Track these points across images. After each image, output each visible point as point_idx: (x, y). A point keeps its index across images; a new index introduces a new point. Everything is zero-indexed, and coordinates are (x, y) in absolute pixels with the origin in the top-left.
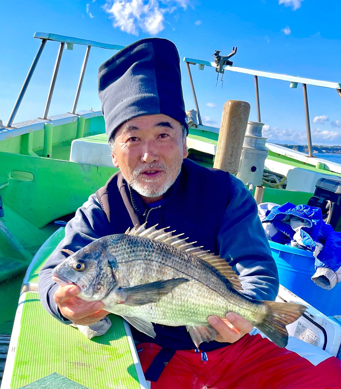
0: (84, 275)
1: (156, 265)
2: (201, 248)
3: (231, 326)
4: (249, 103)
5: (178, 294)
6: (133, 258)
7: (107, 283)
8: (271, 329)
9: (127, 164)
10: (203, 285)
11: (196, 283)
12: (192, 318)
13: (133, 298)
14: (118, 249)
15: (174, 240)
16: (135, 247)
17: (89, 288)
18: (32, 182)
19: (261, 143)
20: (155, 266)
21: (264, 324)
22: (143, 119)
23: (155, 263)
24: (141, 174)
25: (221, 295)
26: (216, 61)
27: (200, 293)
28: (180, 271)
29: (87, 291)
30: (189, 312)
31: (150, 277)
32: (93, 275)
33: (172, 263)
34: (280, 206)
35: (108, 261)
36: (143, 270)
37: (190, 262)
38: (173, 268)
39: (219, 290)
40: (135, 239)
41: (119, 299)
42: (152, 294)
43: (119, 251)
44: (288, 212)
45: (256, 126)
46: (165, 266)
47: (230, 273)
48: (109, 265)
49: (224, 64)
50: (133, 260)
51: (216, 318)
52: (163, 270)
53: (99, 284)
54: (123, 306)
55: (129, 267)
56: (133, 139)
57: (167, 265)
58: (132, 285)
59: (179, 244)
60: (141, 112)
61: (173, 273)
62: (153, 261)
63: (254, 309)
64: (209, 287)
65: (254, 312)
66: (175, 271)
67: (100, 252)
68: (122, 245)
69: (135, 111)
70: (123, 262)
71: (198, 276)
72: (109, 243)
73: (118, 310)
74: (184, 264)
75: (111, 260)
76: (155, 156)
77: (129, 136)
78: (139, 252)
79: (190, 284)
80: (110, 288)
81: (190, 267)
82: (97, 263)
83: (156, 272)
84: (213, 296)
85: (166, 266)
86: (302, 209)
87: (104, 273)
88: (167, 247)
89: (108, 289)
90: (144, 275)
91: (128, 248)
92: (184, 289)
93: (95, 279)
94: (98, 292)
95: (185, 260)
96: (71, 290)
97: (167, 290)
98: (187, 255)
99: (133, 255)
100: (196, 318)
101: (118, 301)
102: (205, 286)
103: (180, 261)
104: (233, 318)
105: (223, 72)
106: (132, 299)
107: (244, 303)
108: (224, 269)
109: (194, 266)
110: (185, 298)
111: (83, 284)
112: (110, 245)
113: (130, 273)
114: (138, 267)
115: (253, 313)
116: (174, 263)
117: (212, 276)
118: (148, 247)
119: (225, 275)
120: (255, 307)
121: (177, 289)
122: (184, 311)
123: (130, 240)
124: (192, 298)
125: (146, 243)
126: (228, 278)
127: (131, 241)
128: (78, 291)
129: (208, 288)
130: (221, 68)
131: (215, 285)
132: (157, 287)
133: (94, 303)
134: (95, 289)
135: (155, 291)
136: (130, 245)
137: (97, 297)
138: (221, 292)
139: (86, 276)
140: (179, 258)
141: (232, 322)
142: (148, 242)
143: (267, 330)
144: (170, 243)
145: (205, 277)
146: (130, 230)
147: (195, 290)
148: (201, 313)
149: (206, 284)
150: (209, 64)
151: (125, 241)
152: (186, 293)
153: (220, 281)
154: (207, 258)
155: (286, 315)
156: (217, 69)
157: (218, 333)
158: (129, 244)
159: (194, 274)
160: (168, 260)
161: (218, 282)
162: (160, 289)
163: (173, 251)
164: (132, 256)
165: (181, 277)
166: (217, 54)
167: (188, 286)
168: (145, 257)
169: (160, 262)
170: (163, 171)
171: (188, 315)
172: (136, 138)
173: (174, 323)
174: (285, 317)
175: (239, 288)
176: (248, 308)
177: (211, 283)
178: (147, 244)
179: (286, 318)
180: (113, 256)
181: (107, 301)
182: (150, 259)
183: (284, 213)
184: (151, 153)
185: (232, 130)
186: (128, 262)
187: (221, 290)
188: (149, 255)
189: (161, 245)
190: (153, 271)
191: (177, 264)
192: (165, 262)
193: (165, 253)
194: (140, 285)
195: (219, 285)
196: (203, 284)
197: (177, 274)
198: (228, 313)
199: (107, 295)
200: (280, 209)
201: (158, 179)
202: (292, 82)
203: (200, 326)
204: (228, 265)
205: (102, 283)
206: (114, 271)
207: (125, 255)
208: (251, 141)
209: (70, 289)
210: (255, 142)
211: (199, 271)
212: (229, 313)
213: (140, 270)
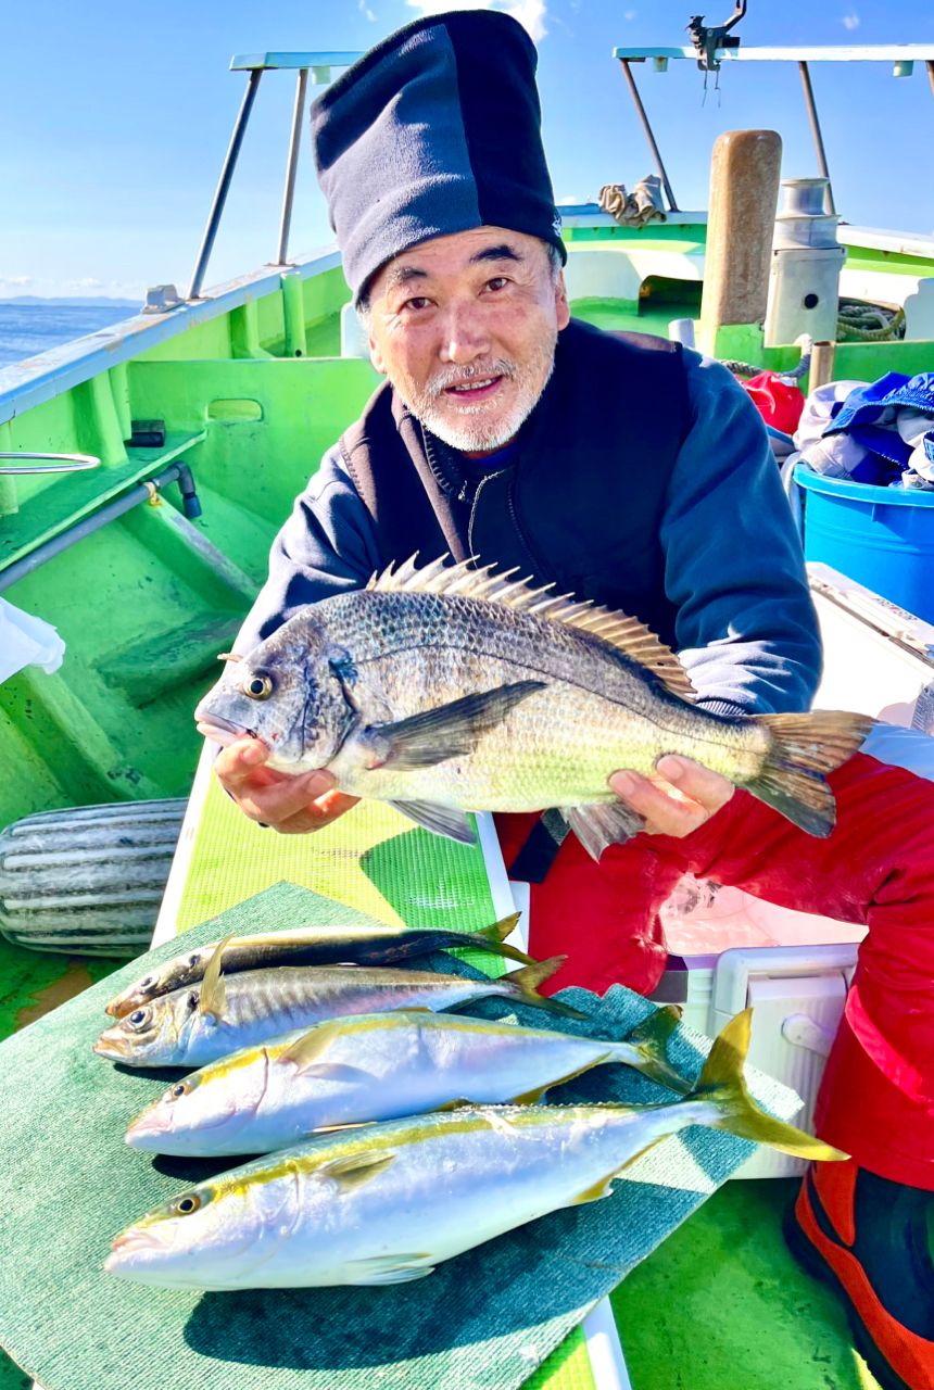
0: (274, 706)
1: (454, 657)
2: (570, 599)
3: (676, 794)
4: (778, 132)
5: (521, 723)
6: (394, 647)
7: (334, 719)
8: (786, 787)
9: (405, 370)
10: (586, 693)
11: (566, 691)
12: (569, 784)
13: (407, 750)
14: (351, 629)
15: (494, 588)
16: (394, 617)
17: (290, 737)
18: (260, 421)
19: (823, 229)
20: (452, 657)
21: (767, 778)
22: (437, 245)
23: (451, 651)
24: (445, 393)
25: (639, 714)
26: (696, 43)
27: (583, 714)
28: (520, 665)
29: (287, 748)
30: (560, 770)
31: (444, 690)
32: (296, 704)
33: (498, 646)
34: (868, 386)
35: (330, 663)
36: (422, 672)
37: (546, 638)
38: (500, 658)
39: (632, 701)
40: (394, 598)
41: (369, 756)
42: (455, 732)
43: (354, 633)
44: (890, 399)
45: (806, 186)
46: (479, 657)
47: (656, 653)
48: (334, 673)
49: (717, 47)
50: (395, 652)
51: (631, 779)
52: (475, 667)
53: (314, 723)
54: (382, 772)
55: (384, 672)
56: (417, 302)
57: (484, 653)
58: (400, 715)
59: (512, 597)
60: (429, 230)
61: (502, 671)
62: (444, 646)
63: (733, 739)
64: (602, 696)
65: (734, 748)
66: (509, 666)
67: (306, 644)
68: (362, 618)
69: (415, 227)
70: (367, 661)
71: (571, 670)
72: (328, 616)
73: (372, 786)
74: (528, 644)
75: (337, 659)
76: (478, 342)
77: (404, 295)
78: (406, 630)
79: (551, 693)
80: (343, 731)
81: (546, 650)
82: (302, 671)
83: (456, 674)
84: (618, 718)
85: (482, 657)
86: (926, 385)
87: (322, 696)
88: (481, 608)
89: (339, 736)
90: (427, 685)
91: (377, 624)
92: (538, 709)
93: (303, 713)
94: (313, 746)
95: (531, 635)
96: (247, 754)
97: (492, 719)
98: (534, 621)
99: (392, 638)
100: (582, 784)
101: (367, 762)
102: (593, 695)
103: (517, 639)
104: (676, 772)
105: (717, 68)
106: (403, 752)
107: (703, 726)
108: (638, 645)
109: (556, 646)
110: (543, 732)
111: (274, 731)
112: (331, 622)
113: (391, 685)
114: (408, 667)
115: (733, 752)
116: (501, 645)
117: (607, 666)
118: (428, 614)
119: (641, 659)
120: (735, 733)
121: (517, 711)
122: (547, 766)
123: (381, 602)
124: (562, 730)
125: (422, 606)
126: (653, 667)
127: (384, 604)
128: (262, 755)
129: (600, 698)
130: (711, 57)
131: (619, 690)
132: (464, 712)
133: (307, 777)
134: (306, 739)
135: (463, 725)
136: (382, 615)
137: (313, 760)
138: (638, 704)
139: (279, 709)
140: (515, 632)
141: (675, 783)
142: (428, 602)
143: (776, 793)
144: (487, 597)
145: (589, 671)
146: (378, 578)
147: (567, 708)
148: (593, 768)
149: (594, 690)
150: (679, 55)
151: (367, 607)
152: (544, 719)
153: (632, 678)
154: (588, 620)
155: (822, 746)
156: (700, 61)
157: (643, 818)
158: (379, 613)
159: (558, 666)
160: (486, 640)
161: (625, 682)
162: (475, 718)
163: (495, 617)
164: (390, 642)
165: (524, 678)
166: (696, 24)
167: (547, 699)
168: (423, 640)
169: (466, 648)
170: (507, 376)
171: (558, 777)
172: (423, 298)
173: (526, 803)
174: (819, 752)
175: (686, 689)
176: (717, 740)
177: (606, 684)
178: (426, 609)
179: (822, 753)
180: (342, 649)
181: (340, 767)
182: (437, 643)
183: (877, 403)
184: (465, 338)
185: (740, 209)
186: (380, 657)
187: (637, 700)
188: (433, 635)
189: (462, 604)
190: (448, 672)
191: (511, 647)
192: (478, 647)
193: (476, 622)
194: (420, 715)
195: (630, 688)
196: (588, 690)
197: (513, 673)
198: (662, 756)
199: (338, 749)
200: (867, 395)
201: (495, 401)
202: (897, 62)
203: (595, 802)
204: (647, 630)
205: (321, 720)
206: (348, 686)
207: (372, 642)
208: (797, 228)
209: (242, 751)
210: (808, 231)
211: (570, 657)
212: (666, 758)
213: (413, 675)
